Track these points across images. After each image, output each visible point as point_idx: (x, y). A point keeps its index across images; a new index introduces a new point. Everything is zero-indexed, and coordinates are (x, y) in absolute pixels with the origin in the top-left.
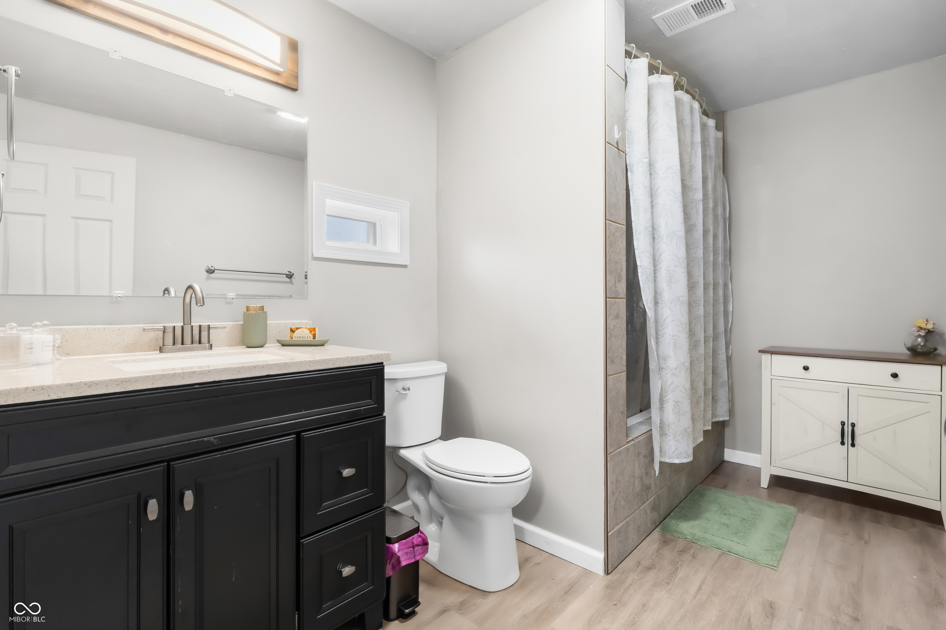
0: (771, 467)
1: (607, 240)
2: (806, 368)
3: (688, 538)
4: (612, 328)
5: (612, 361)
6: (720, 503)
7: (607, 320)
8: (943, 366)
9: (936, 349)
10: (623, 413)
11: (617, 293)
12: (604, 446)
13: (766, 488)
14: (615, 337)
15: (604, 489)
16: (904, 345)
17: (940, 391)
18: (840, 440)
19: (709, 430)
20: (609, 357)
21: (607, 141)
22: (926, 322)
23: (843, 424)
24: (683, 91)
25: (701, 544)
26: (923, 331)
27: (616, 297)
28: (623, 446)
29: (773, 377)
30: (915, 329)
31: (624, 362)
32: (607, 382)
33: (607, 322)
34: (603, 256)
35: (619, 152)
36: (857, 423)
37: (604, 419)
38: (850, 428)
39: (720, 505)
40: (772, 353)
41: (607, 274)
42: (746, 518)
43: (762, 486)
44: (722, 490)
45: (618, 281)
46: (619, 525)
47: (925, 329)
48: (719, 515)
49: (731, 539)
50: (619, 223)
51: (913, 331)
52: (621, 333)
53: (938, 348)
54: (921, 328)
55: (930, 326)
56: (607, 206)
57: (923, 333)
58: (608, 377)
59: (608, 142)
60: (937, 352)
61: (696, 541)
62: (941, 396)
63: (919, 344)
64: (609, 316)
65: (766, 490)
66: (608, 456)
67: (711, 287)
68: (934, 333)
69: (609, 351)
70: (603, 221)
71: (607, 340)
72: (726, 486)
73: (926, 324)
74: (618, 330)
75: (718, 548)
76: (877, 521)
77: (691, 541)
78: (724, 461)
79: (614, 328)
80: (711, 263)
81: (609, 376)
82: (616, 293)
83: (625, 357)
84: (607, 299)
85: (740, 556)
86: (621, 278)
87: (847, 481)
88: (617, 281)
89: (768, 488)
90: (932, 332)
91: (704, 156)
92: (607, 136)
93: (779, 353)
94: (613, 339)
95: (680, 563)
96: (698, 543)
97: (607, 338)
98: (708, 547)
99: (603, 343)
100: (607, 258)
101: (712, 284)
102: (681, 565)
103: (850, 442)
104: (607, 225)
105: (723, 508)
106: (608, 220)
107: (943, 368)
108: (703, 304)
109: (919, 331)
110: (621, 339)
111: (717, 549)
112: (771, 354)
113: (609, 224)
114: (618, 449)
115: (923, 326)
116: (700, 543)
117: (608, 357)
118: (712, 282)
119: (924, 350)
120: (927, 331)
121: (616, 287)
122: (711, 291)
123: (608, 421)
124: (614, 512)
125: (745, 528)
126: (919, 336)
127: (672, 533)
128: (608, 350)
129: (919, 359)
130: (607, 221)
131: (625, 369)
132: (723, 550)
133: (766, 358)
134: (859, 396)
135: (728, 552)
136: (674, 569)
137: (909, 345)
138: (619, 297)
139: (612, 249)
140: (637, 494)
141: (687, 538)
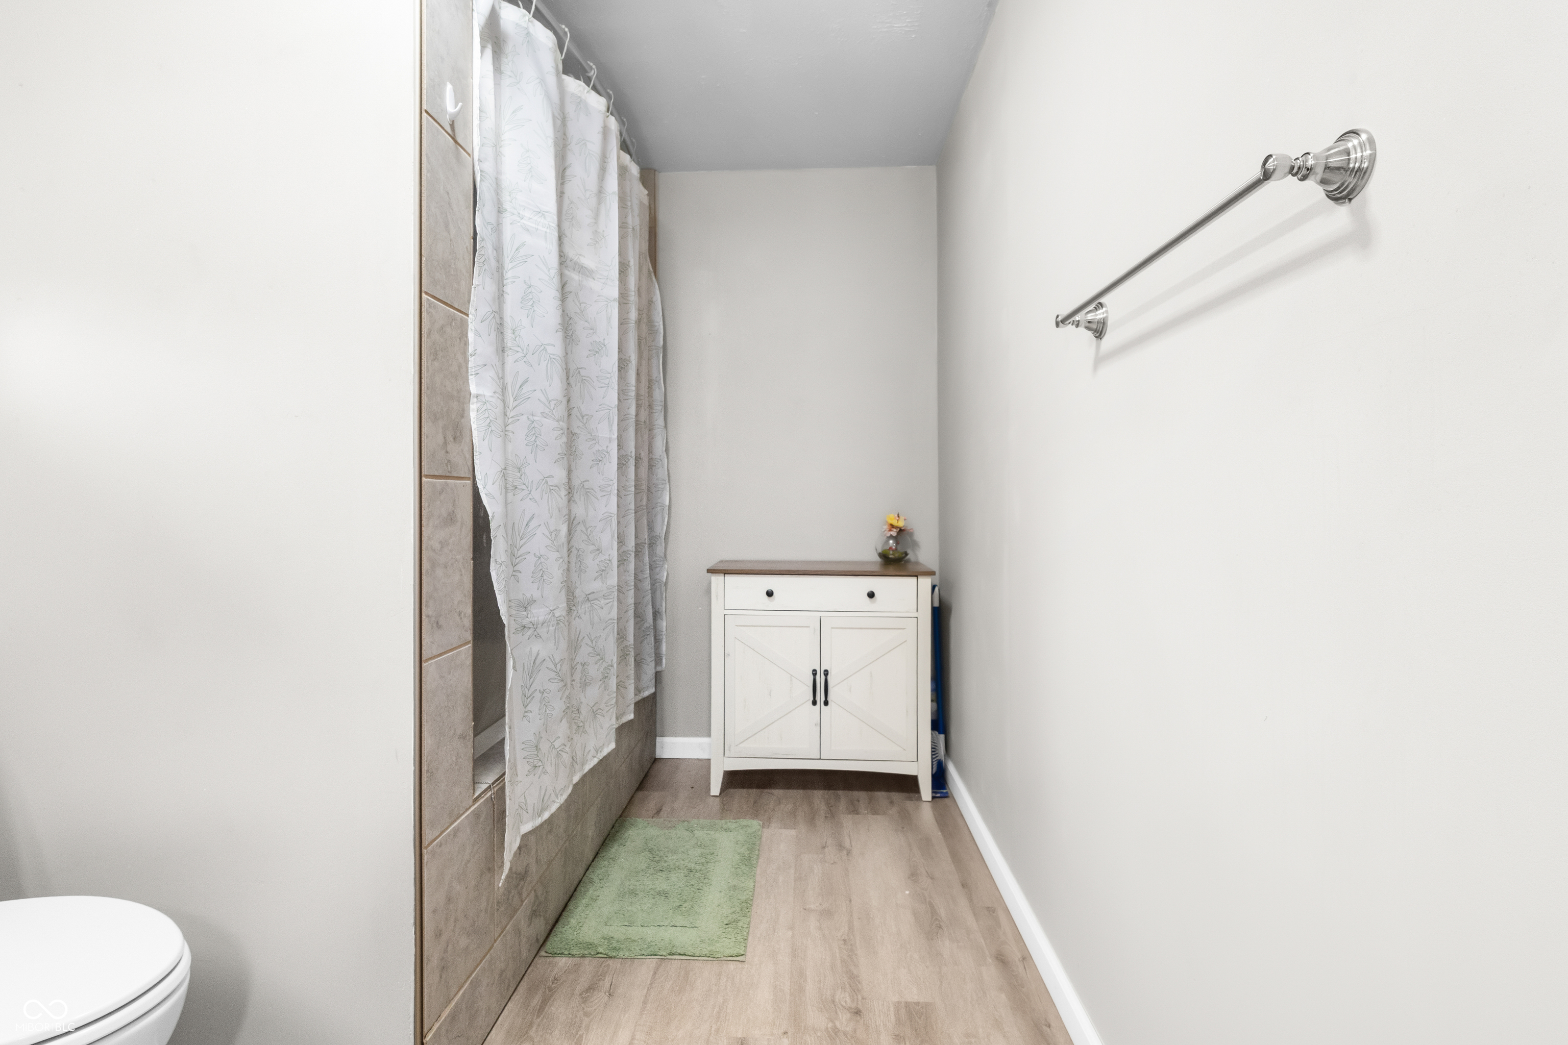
0: (725, 758)
1: (423, 339)
2: (770, 594)
3: (600, 952)
4: (437, 546)
5: (437, 623)
6: (652, 849)
7: (423, 529)
8: (919, 577)
9: (906, 554)
10: (464, 738)
11: (449, 466)
12: (415, 831)
13: (718, 795)
14: (446, 567)
15: (414, 936)
16: (875, 550)
17: (916, 611)
18: (812, 699)
19: (631, 721)
20: (428, 616)
21: (424, 107)
22: (897, 518)
23: (814, 673)
24: (589, 87)
25: (624, 957)
26: (895, 530)
27: (448, 474)
28: (464, 813)
29: (726, 612)
30: (886, 527)
31: (468, 622)
32: (423, 675)
33: (424, 533)
34: (414, 375)
35: (457, 147)
36: (831, 670)
37: (415, 765)
38: (823, 677)
39: (653, 852)
40: (726, 572)
41: (423, 420)
42: (693, 866)
43: (712, 793)
44: (654, 819)
45: (452, 439)
46: (452, 1001)
47: (896, 527)
48: (651, 876)
49: (672, 924)
50: (456, 306)
51: (884, 530)
52: (458, 557)
53: (909, 551)
54: (892, 526)
55: (901, 524)
56: (424, 259)
57: (894, 533)
58: (424, 665)
59: (426, 112)
60: (908, 557)
61: (614, 954)
62: (917, 617)
63: (891, 548)
64: (428, 519)
65: (718, 799)
66: (424, 851)
67: (632, 462)
68: (904, 532)
69: (427, 602)
70: (413, 294)
71: (424, 577)
72: (661, 810)
73: (898, 520)
74: (451, 551)
75: (652, 953)
76: (854, 810)
77: (605, 956)
78: (655, 760)
79: (442, 547)
80: (631, 420)
81: (427, 660)
82: (447, 466)
83: (469, 610)
84: (424, 479)
85: (688, 955)
86: (460, 433)
87: (820, 759)
88: (450, 438)
89: (720, 794)
90: (904, 530)
91: (624, 224)
92: (424, 97)
93: (733, 572)
94: (439, 572)
95: (586, 1020)
96: (618, 957)
97: (424, 571)
98: (636, 957)
99: (412, 583)
100: (423, 381)
101: (634, 457)
102: (587, 1029)
103: (823, 699)
104: (423, 304)
105: (657, 859)
106: (426, 293)
107: (919, 579)
108: (616, 492)
109: (890, 530)
110: (461, 571)
111: (651, 955)
112: (725, 574)
113: (430, 304)
114: (451, 825)
115: (895, 523)
116: (621, 954)
117: (424, 617)
118: (633, 454)
119: (897, 555)
120: (899, 529)
121: (447, 452)
122: (632, 469)
123: (424, 768)
124: (441, 977)
125: (693, 889)
126: (891, 537)
127: (570, 952)
128: (424, 601)
129: (891, 569)
130: (424, 295)
131: (469, 636)
132: (661, 955)
133: (716, 580)
134: (833, 630)
135: (669, 954)
136: (575, 1039)
137: (880, 551)
138: (455, 474)
139: (436, 364)
140: (498, 903)
141: (598, 953)
